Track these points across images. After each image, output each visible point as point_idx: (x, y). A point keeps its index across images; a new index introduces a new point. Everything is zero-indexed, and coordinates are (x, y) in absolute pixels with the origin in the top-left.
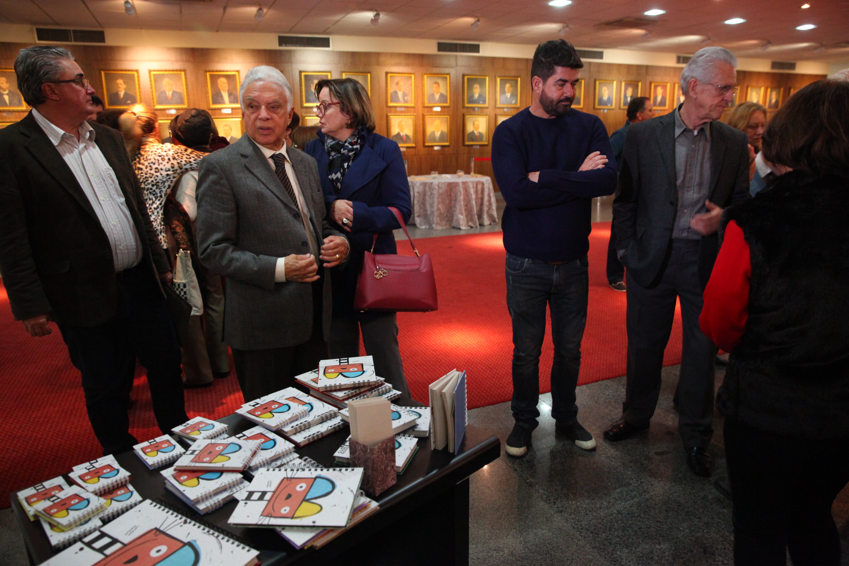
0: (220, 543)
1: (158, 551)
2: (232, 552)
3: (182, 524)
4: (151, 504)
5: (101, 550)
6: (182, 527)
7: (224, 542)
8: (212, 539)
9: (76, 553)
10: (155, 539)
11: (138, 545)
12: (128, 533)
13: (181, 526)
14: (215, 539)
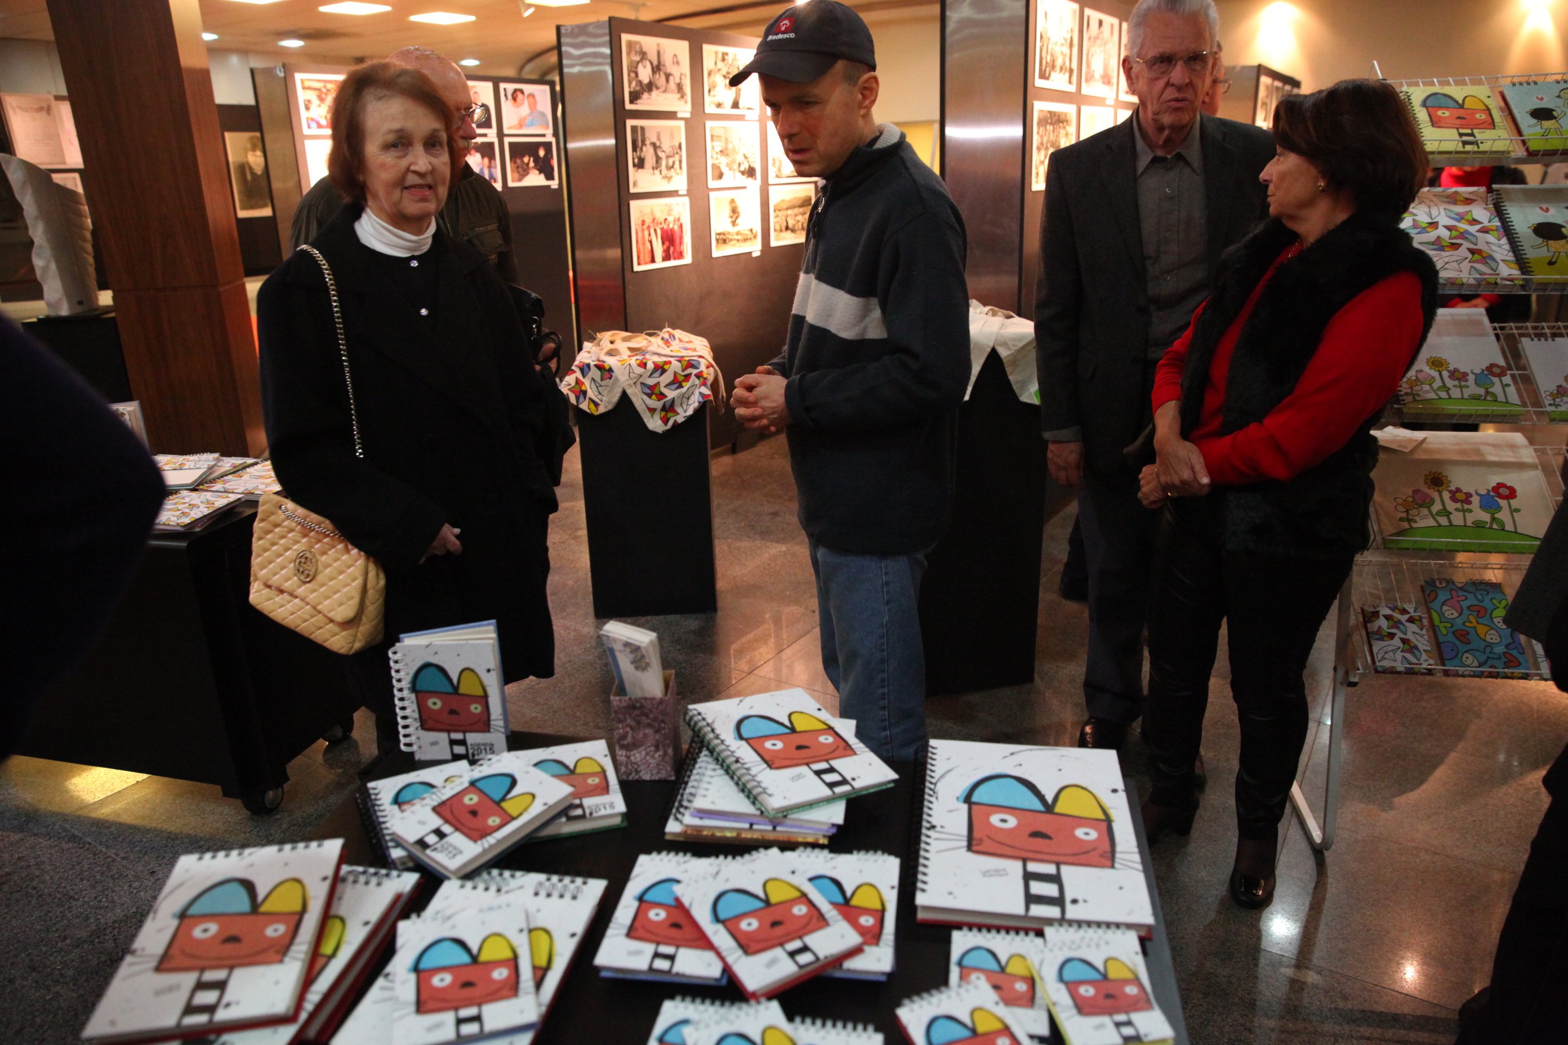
0: (943, 776)
1: (1004, 821)
2: (948, 759)
3: (938, 829)
4: (923, 890)
5: (1056, 879)
6: (943, 825)
7: (937, 775)
8: (940, 788)
9: (1085, 901)
10: (989, 837)
11: (1012, 847)
12: (1002, 875)
13: (942, 827)
14: (939, 785)
